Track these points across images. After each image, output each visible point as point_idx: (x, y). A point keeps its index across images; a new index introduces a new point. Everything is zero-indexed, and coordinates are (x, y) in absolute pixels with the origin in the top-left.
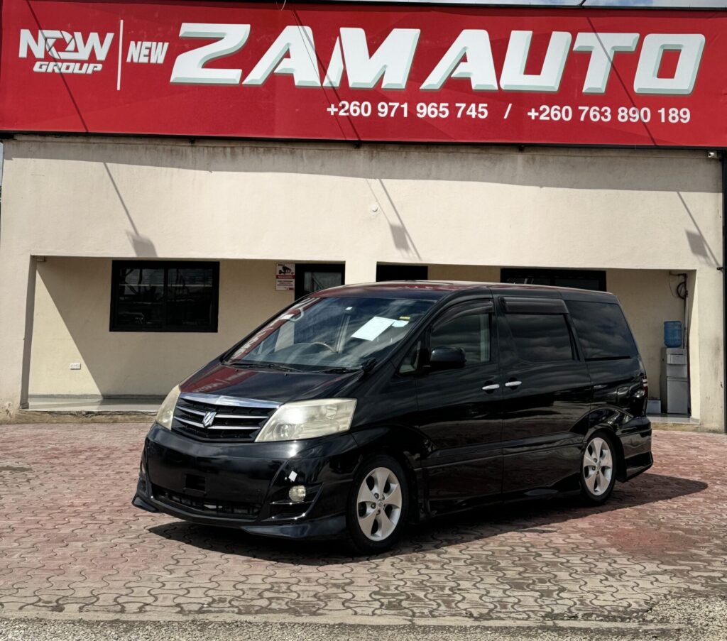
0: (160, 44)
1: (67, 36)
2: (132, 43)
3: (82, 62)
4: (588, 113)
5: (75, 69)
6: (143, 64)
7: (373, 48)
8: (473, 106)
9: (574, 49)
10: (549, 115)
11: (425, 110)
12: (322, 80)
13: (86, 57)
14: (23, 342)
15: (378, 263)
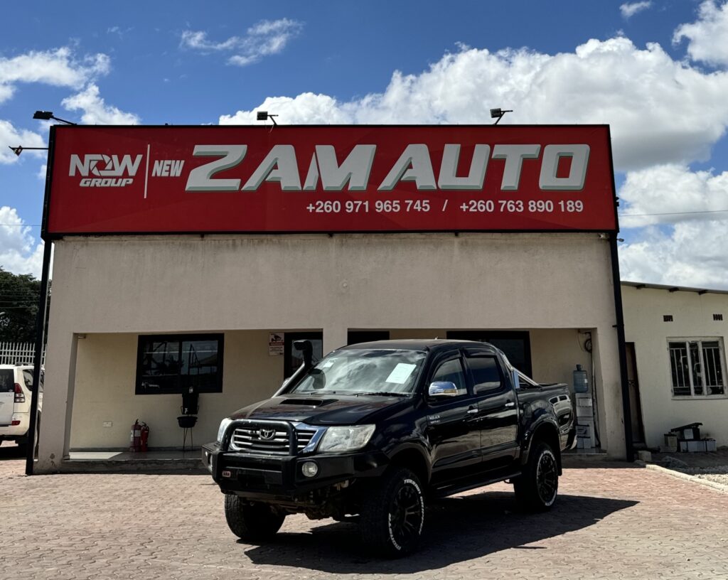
0: (178, 162)
1: (107, 158)
2: (157, 162)
3: (117, 178)
4: (506, 205)
5: (112, 183)
6: (165, 177)
7: (340, 160)
8: (418, 202)
9: (493, 157)
10: (476, 208)
11: (382, 206)
12: (303, 184)
13: (121, 174)
14: (66, 404)
15: (348, 329)
